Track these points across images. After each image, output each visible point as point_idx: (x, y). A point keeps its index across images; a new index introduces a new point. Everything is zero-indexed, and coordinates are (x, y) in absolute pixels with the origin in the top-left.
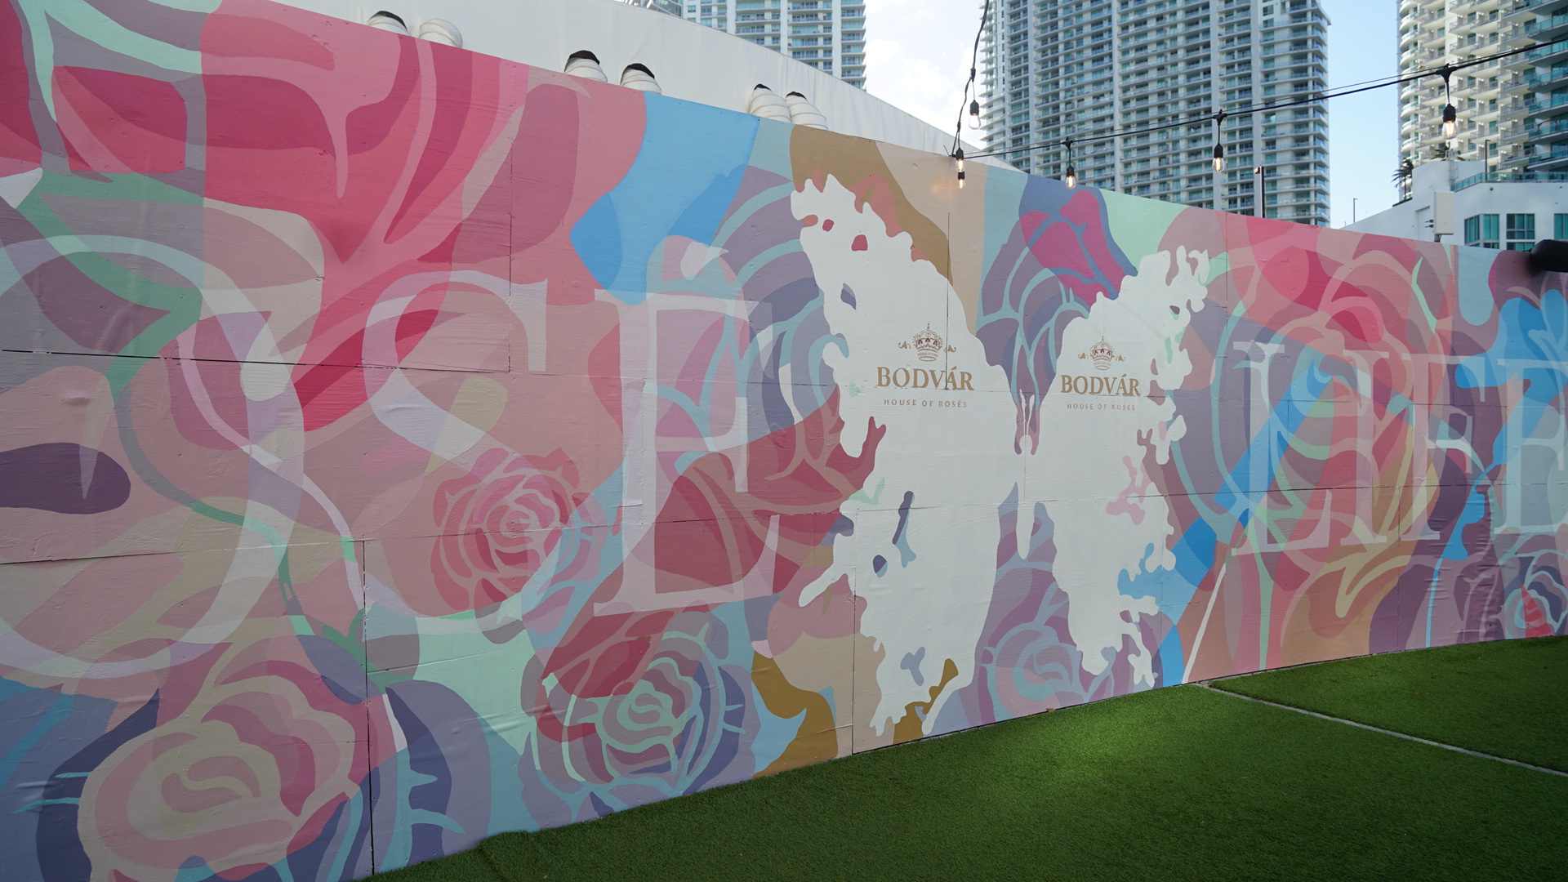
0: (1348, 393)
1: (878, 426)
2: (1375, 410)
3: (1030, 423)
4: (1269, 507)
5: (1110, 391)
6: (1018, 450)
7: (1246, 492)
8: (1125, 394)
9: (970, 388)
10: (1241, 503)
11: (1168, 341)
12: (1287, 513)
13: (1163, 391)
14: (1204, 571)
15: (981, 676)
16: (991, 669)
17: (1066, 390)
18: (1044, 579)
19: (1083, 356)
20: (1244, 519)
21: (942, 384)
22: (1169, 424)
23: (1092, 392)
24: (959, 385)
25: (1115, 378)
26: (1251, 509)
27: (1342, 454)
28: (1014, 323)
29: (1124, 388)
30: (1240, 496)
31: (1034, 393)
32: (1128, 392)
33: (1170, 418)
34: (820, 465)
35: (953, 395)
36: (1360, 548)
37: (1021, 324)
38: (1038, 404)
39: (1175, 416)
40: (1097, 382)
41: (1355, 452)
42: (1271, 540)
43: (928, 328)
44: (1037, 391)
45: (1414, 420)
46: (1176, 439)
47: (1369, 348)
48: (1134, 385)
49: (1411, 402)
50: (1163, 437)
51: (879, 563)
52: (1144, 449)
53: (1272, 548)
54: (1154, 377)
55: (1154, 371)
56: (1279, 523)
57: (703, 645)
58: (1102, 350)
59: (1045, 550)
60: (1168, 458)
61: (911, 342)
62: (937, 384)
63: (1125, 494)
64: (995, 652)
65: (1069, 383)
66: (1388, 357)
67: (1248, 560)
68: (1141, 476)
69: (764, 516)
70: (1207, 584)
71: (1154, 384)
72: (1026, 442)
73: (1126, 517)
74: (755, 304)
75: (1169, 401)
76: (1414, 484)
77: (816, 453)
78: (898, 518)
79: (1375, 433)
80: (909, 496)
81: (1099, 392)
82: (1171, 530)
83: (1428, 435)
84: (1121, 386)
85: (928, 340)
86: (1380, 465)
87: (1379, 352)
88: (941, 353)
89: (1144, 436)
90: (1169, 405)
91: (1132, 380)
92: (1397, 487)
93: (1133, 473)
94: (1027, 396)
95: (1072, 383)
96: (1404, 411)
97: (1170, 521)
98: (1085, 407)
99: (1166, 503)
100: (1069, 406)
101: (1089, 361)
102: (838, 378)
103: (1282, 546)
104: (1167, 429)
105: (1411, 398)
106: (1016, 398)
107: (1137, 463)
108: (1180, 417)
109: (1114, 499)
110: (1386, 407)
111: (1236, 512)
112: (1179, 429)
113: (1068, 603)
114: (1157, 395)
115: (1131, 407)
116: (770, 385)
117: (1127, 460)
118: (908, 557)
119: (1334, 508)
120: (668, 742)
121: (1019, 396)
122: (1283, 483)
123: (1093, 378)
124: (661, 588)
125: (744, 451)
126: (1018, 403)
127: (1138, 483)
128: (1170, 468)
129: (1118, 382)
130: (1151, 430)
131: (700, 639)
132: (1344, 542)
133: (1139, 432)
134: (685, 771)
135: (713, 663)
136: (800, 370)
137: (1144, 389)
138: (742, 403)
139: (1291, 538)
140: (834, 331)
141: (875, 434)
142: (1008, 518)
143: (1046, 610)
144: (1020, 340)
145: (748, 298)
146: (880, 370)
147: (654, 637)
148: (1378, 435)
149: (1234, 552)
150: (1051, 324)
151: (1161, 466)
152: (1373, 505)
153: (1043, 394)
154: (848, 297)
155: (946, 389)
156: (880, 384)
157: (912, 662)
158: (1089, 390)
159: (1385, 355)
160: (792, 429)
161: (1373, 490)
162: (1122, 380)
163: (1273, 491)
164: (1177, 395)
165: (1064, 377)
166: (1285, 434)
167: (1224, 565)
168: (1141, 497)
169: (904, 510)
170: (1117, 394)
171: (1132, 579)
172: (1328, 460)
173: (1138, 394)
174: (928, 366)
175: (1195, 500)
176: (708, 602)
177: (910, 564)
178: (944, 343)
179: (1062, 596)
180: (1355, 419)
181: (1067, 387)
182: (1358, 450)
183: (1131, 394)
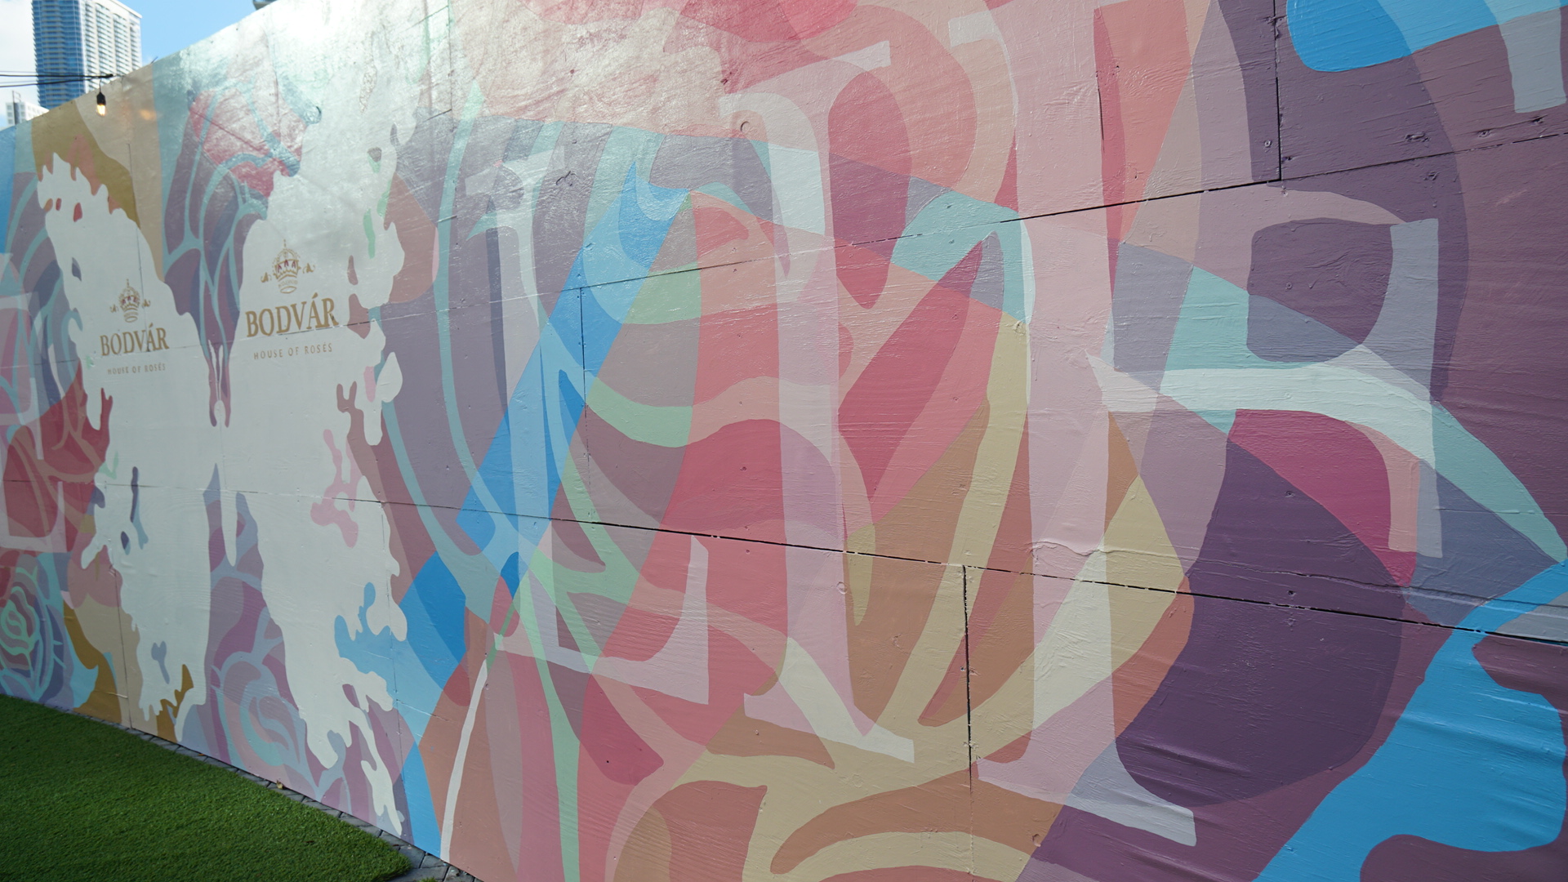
0: (741, 232)
1: (107, 397)
2: (841, 274)
3: (221, 385)
4: (556, 558)
5: (299, 324)
6: (214, 422)
7: (512, 515)
8: (319, 326)
9: (167, 347)
10: (504, 540)
11: (367, 219)
12: (591, 582)
13: (366, 311)
14: (451, 665)
15: (212, 697)
16: (219, 693)
17: (253, 332)
18: (254, 602)
19: (266, 279)
20: (511, 573)
21: (145, 346)
22: (378, 369)
23: (280, 331)
24: (157, 346)
25: (304, 303)
26: (522, 557)
27: (730, 432)
28: (197, 252)
29: (317, 316)
30: (501, 521)
31: (222, 343)
32: (323, 322)
33: (378, 359)
34: (77, 436)
35: (155, 357)
36: (809, 747)
37: (203, 253)
38: (226, 357)
39: (385, 354)
40: (283, 313)
41: (776, 425)
42: (567, 640)
43: (128, 284)
44: (225, 341)
45: (1030, 289)
46: (389, 399)
47: (809, 58)
48: (329, 309)
49: (1009, 213)
50: (371, 397)
51: (125, 540)
52: (347, 416)
53: (566, 658)
54: (353, 290)
55: (353, 279)
56: (576, 599)
57: (36, 583)
58: (286, 262)
59: (252, 561)
60: (380, 434)
61: (118, 305)
62: (140, 346)
63: (332, 491)
64: (222, 674)
65: (255, 322)
66: (886, 62)
67: (523, 666)
68: (348, 464)
69: (54, 480)
70: (457, 690)
71: (353, 300)
72: (220, 406)
73: (334, 528)
74: (29, 295)
75: (375, 327)
76: (1038, 566)
77: (75, 427)
78: (130, 494)
79: (845, 358)
80: (135, 471)
81: (288, 329)
82: (394, 567)
83: (1109, 350)
84: (313, 315)
85: (129, 298)
86: (873, 474)
87: (847, 58)
88: (140, 309)
89: (346, 396)
90: (377, 335)
91: (325, 301)
92: (954, 564)
93: (337, 459)
94: (216, 345)
95: (258, 322)
96: (975, 255)
97: (394, 552)
98: (273, 355)
99: (385, 517)
100: (256, 356)
101: (273, 281)
102: (80, 354)
103: (589, 661)
104: (376, 380)
105: (1007, 195)
106: (208, 355)
107: (342, 443)
108: (392, 355)
109: (318, 498)
110: (887, 251)
111: (495, 555)
112: (392, 380)
113: (282, 644)
114: (359, 322)
115: (327, 348)
116: (45, 363)
117: (328, 436)
118: (143, 539)
119: (716, 593)
120: (27, 653)
121: (209, 350)
122: (582, 506)
123: (278, 309)
124: (13, 532)
125: (38, 424)
126: (209, 358)
127: (346, 476)
128: (384, 451)
129: (308, 307)
130: (355, 385)
131: (34, 578)
132: (754, 706)
133: (340, 388)
134: (38, 683)
135: (44, 602)
136: (58, 350)
137: (343, 313)
138: (33, 381)
139: (609, 650)
140: (72, 307)
141: (107, 405)
142: (214, 509)
143: (262, 646)
144: (204, 275)
145: (27, 292)
146: (102, 337)
147: (12, 568)
148: (861, 361)
149: (500, 642)
150: (229, 243)
151: (373, 447)
152: (850, 616)
153: (230, 345)
154: (76, 271)
155: (148, 350)
156: (104, 354)
157: (159, 652)
158: (276, 328)
159: (875, 57)
160: (60, 403)
161: (845, 562)
162: (314, 305)
163: (562, 518)
164: (386, 314)
165: (248, 314)
166: (575, 378)
167: (485, 663)
168: (352, 500)
169: (134, 486)
170: (309, 328)
171: (353, 637)
172: (687, 446)
173: (336, 324)
174: (132, 327)
175: (427, 516)
176: (36, 550)
177: (145, 545)
178: (141, 298)
179: (274, 631)
180: (768, 315)
181: (253, 327)
182: (784, 419)
183: (327, 325)
